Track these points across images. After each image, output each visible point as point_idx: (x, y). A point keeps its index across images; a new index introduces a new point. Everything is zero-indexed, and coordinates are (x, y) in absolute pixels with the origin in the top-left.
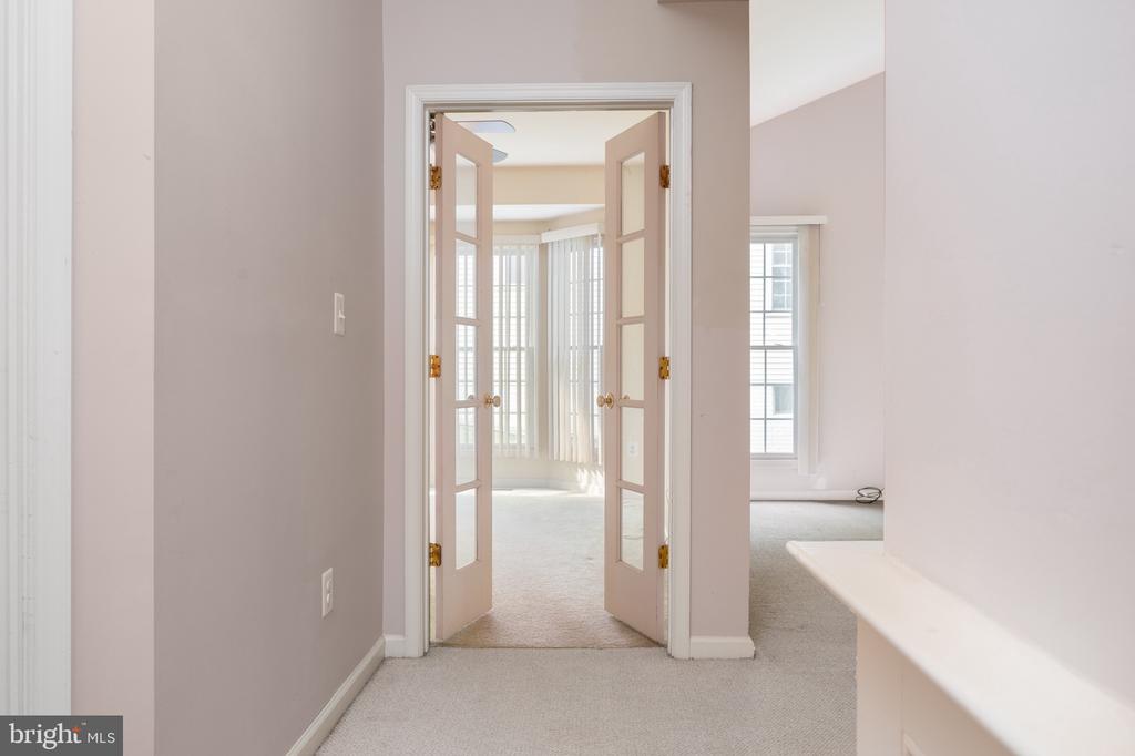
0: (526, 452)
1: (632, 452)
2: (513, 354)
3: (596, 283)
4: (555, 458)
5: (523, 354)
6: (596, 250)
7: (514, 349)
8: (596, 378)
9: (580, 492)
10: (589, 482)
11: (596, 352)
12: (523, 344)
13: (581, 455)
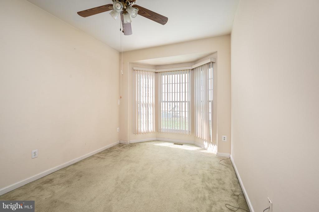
0: (188, 133)
1: (224, 139)
2: (184, 103)
3: (210, 80)
4: (196, 136)
5: (187, 103)
6: (210, 69)
7: (184, 102)
8: (210, 112)
9: (205, 149)
10: (208, 146)
11: (210, 103)
12: (187, 100)
13: (205, 137)
